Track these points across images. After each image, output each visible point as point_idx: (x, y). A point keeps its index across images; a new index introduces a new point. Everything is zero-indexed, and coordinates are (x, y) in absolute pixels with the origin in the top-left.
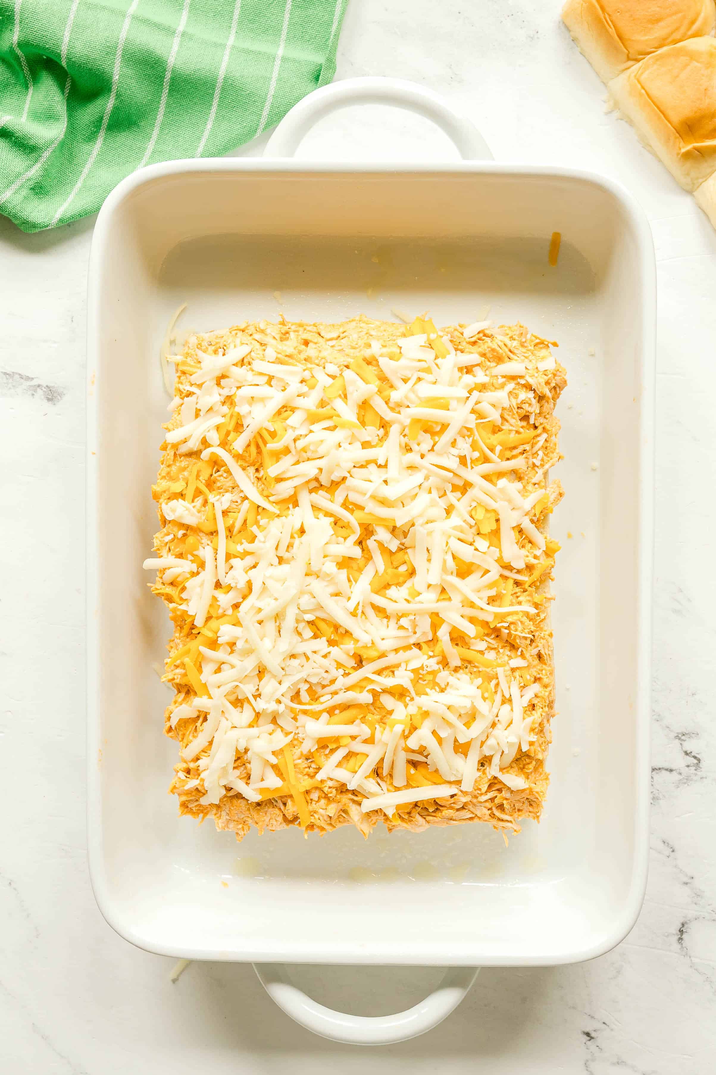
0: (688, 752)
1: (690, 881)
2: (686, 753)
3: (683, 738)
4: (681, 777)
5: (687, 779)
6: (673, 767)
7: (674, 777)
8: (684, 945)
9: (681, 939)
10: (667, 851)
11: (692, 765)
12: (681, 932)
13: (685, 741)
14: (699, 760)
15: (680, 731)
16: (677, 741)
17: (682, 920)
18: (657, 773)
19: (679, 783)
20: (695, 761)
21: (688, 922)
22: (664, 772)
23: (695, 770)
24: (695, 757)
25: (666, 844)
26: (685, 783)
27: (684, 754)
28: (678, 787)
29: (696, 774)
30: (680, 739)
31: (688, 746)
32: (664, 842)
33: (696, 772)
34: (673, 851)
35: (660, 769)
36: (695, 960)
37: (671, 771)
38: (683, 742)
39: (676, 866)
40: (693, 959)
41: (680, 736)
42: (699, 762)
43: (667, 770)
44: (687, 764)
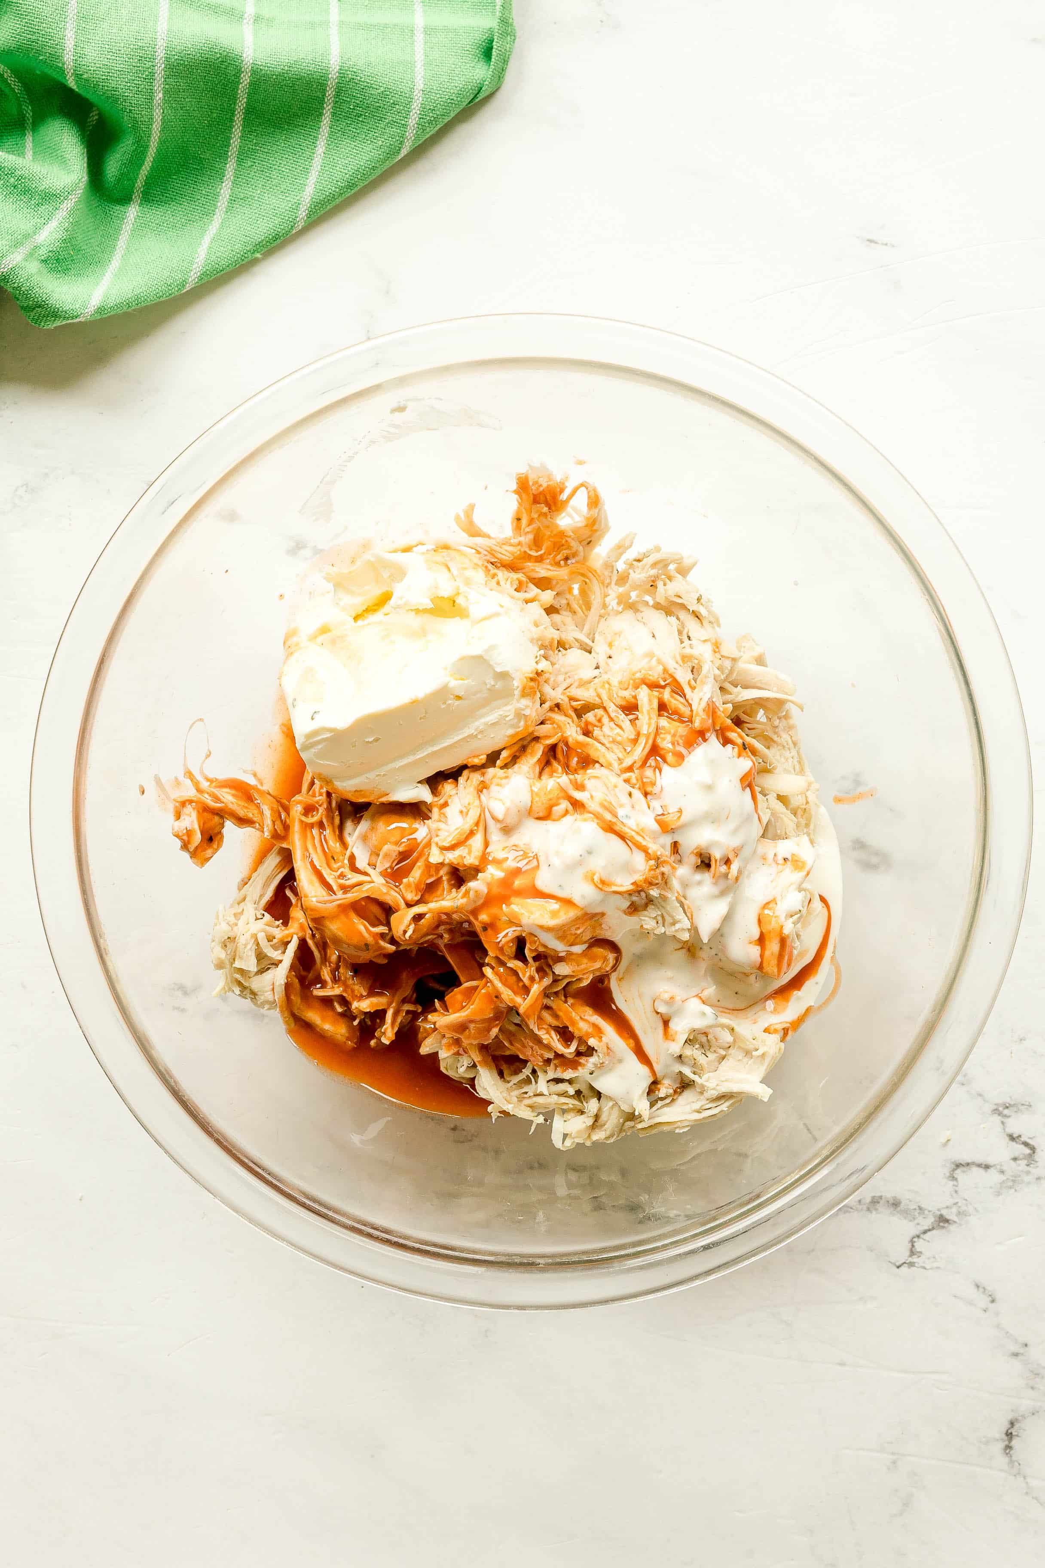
0: (1015, 1136)
1: (1021, 1351)
2: (1012, 1138)
3: (1006, 1112)
4: (1002, 1178)
5: (1014, 1181)
6: (990, 1160)
7: (993, 1177)
8: (1014, 1458)
9: (1008, 1447)
10: (983, 1301)
11: (1021, 1156)
12: (1009, 1435)
13: (1009, 1116)
14: (1033, 1149)
15: (1000, 1101)
16: (997, 1119)
17: (1010, 1416)
18: (964, 1172)
19: (1001, 1188)
20: (1027, 1151)
21: (1020, 1418)
22: (975, 1169)
23: (1028, 1165)
24: (1026, 1144)
25: (981, 1290)
26: (1011, 1188)
27: (1007, 1139)
28: (999, 1194)
29: (1028, 1173)
30: (1000, 1114)
31: (1016, 1125)
32: (978, 1286)
33: (1028, 1168)
34: (993, 1301)
35: (968, 1164)
36: (1034, 1483)
37: (987, 1167)
38: (1005, 1120)
39: (998, 1326)
40: (1029, 1480)
41: (1001, 1109)
42: (1034, 1153)
43: (979, 1166)
44: (1013, 1157)
